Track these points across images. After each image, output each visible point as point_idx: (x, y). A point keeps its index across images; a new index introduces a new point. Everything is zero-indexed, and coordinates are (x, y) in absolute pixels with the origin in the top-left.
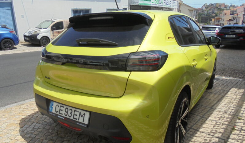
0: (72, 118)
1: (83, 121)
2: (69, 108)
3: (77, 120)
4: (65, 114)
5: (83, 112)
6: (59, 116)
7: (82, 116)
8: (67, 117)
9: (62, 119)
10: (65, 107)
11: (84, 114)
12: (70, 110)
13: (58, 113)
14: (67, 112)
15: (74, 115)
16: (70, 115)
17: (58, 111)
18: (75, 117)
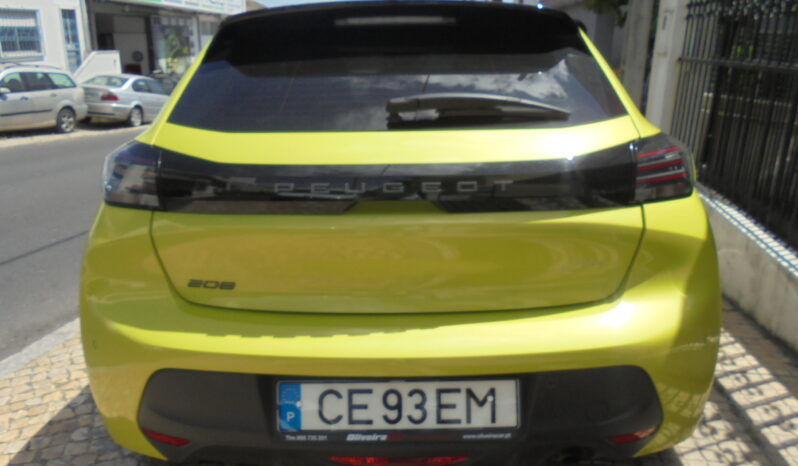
0: (430, 423)
1: (493, 420)
2: (404, 388)
3: (464, 425)
4: (386, 418)
5: (481, 389)
6: (351, 438)
7: (481, 403)
8: (404, 424)
9: (378, 442)
10: (379, 389)
11: (492, 392)
12: (411, 394)
13: (343, 425)
14: (399, 407)
15: (441, 406)
16: (417, 414)
17: (339, 418)
18: (446, 414)
